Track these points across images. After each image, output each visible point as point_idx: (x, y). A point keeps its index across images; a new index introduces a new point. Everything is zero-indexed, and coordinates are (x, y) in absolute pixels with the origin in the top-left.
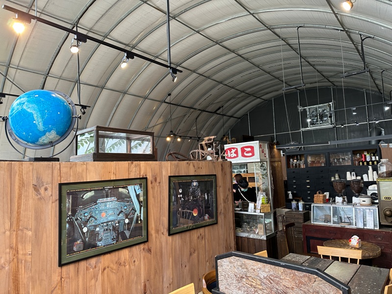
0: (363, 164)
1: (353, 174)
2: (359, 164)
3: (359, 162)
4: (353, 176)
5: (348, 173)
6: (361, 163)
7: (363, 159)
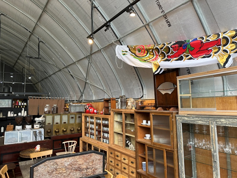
0: (17, 107)
1: (12, 113)
2: (15, 107)
3: (15, 106)
4: (12, 114)
5: (9, 112)
6: (16, 106)
7: (17, 104)
